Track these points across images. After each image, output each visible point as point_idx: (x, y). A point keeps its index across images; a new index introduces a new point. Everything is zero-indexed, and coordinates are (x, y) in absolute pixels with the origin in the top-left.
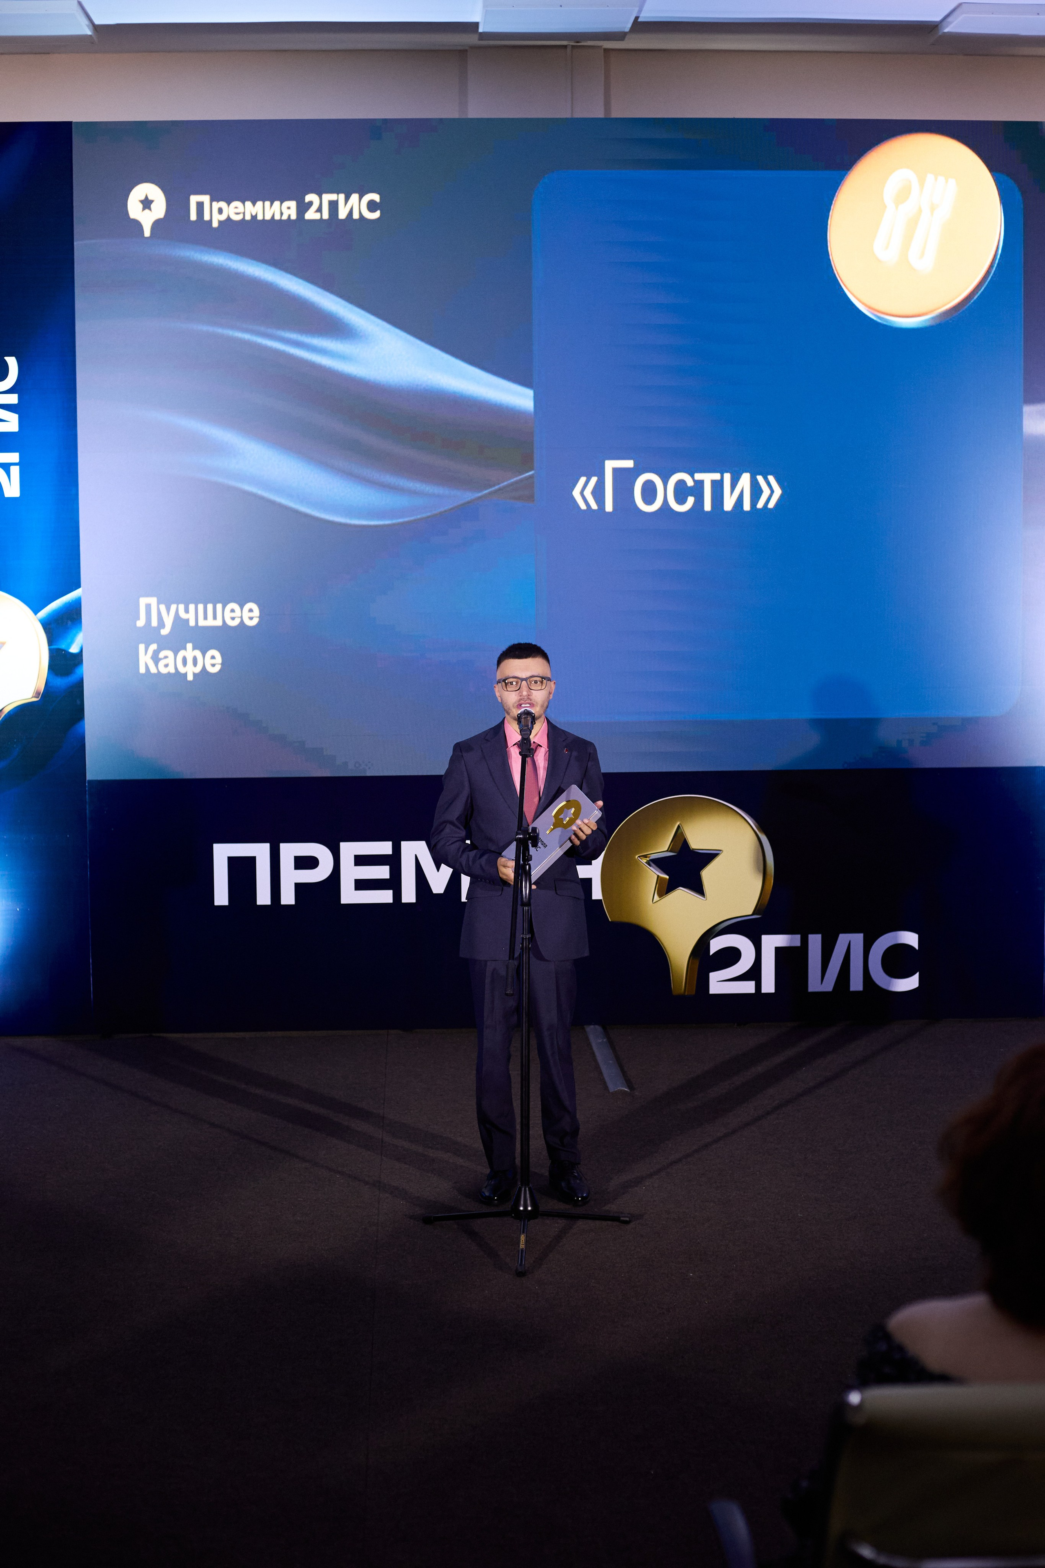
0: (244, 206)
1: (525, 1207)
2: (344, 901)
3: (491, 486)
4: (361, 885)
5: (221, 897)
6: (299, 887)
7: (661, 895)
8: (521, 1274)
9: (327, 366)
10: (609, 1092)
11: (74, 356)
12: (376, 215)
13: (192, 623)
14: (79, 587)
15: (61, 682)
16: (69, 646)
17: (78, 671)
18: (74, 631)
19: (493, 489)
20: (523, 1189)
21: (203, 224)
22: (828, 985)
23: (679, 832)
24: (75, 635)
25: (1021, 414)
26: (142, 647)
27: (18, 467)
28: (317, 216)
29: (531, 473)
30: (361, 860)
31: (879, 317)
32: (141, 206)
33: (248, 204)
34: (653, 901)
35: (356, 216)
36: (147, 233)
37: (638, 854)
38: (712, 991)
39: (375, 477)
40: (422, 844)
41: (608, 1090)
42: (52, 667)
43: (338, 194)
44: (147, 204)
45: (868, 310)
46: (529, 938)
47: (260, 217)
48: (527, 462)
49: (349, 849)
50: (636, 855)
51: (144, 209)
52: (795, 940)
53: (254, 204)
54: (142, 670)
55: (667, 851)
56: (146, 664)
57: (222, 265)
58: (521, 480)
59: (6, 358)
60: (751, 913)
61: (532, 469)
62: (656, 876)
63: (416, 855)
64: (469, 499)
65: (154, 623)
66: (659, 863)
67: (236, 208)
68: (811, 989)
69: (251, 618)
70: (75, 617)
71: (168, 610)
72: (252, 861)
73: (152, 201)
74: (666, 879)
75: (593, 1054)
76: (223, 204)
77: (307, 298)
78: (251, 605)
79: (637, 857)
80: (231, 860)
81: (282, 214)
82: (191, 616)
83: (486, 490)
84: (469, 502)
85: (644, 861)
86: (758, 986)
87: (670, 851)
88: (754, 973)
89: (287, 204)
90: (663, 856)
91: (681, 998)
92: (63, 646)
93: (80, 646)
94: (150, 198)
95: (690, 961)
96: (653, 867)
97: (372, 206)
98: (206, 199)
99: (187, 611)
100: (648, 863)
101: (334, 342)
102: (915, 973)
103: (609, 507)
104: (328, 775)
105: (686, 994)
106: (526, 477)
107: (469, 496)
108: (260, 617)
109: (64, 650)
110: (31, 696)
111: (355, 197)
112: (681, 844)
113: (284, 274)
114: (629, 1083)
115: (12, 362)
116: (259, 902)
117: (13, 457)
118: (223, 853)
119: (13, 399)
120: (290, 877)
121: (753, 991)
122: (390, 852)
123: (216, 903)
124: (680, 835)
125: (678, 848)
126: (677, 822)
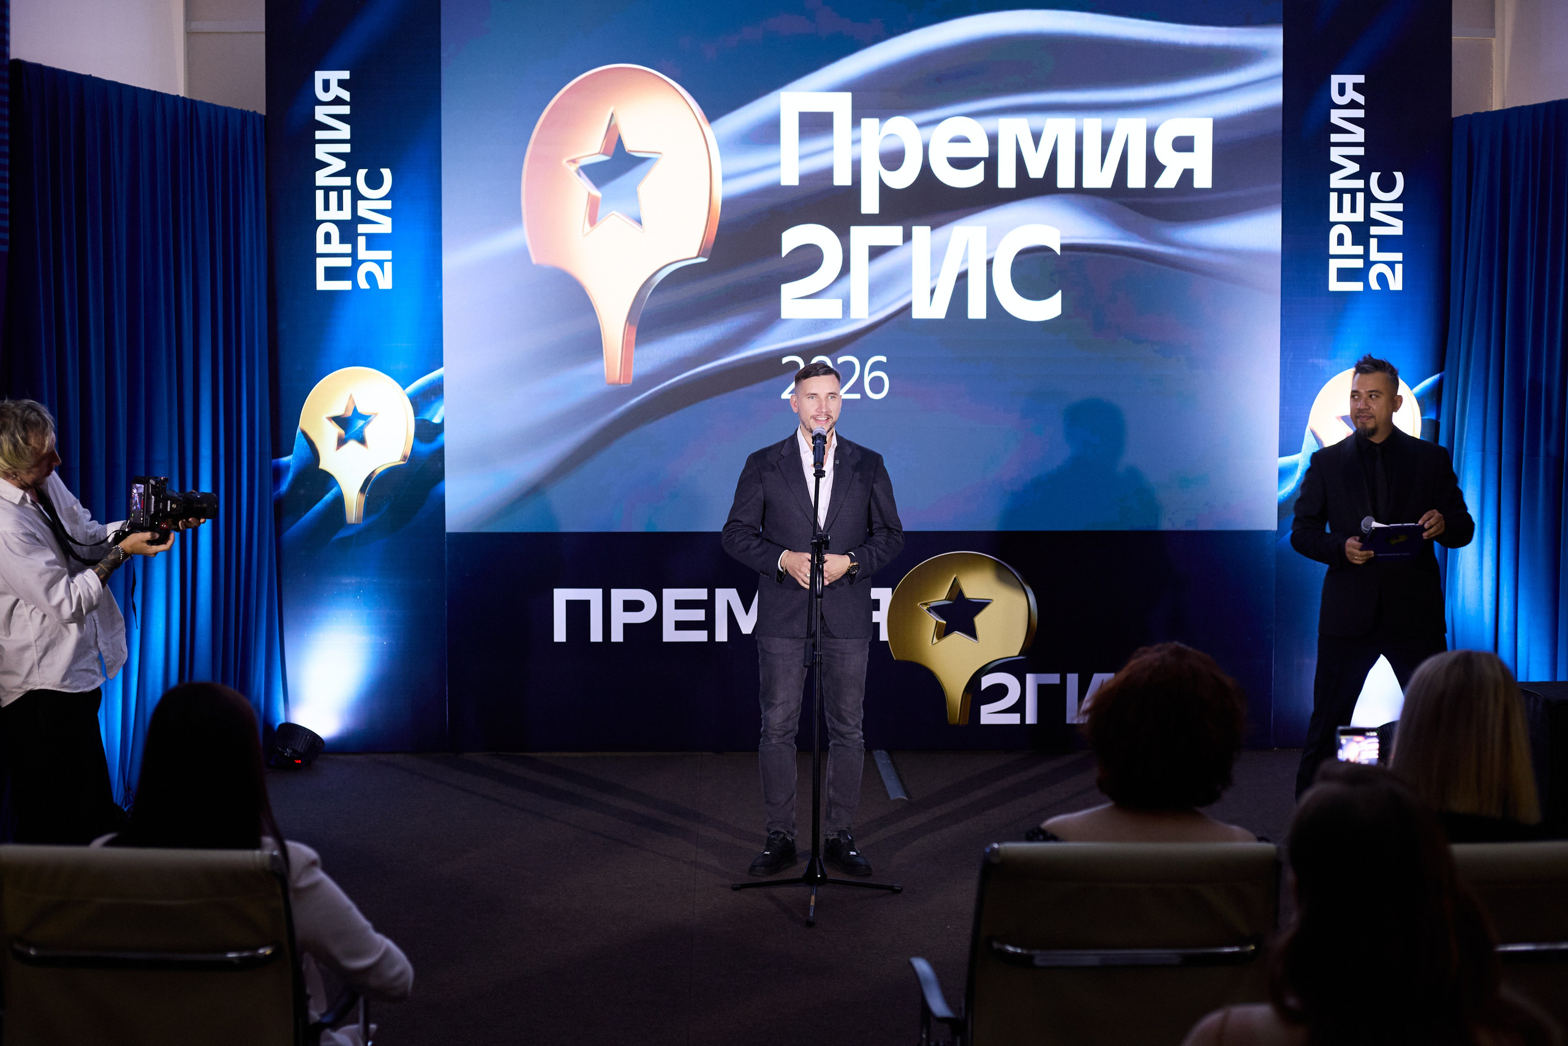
2: (665, 639)
4: (680, 626)
5: (560, 634)
6: (627, 627)
7: (939, 638)
8: (811, 925)
10: (890, 801)
11: (440, 168)
14: (441, 365)
15: (425, 448)
16: (433, 416)
17: (440, 439)
18: (436, 405)
23: (955, 584)
24: (438, 409)
27: (391, 263)
30: (680, 605)
34: (932, 644)
37: (921, 602)
38: (982, 722)
40: (734, 591)
41: (890, 799)
42: (417, 435)
49: (670, 595)
52: (1054, 679)
55: (945, 599)
59: (382, 170)
60: (1017, 654)
62: (935, 621)
63: (728, 601)
66: (938, 610)
68: (1069, 721)
70: (438, 391)
72: (587, 604)
74: (942, 624)
75: (879, 772)
79: (919, 604)
80: (569, 603)
85: (925, 608)
86: (1023, 718)
87: (948, 600)
88: (1019, 707)
90: (941, 604)
91: (956, 727)
92: (427, 417)
93: (442, 417)
95: (964, 696)
96: (932, 614)
100: (928, 610)
105: (960, 724)
109: (427, 420)
110: (399, 460)
112: (957, 593)
114: (907, 793)
115: (386, 173)
116: (592, 640)
117: (387, 255)
118: (562, 596)
119: (387, 205)
120: (620, 618)
121: (1018, 722)
122: (706, 598)
123: (556, 640)
124: (955, 587)
125: (954, 597)
126: (953, 575)
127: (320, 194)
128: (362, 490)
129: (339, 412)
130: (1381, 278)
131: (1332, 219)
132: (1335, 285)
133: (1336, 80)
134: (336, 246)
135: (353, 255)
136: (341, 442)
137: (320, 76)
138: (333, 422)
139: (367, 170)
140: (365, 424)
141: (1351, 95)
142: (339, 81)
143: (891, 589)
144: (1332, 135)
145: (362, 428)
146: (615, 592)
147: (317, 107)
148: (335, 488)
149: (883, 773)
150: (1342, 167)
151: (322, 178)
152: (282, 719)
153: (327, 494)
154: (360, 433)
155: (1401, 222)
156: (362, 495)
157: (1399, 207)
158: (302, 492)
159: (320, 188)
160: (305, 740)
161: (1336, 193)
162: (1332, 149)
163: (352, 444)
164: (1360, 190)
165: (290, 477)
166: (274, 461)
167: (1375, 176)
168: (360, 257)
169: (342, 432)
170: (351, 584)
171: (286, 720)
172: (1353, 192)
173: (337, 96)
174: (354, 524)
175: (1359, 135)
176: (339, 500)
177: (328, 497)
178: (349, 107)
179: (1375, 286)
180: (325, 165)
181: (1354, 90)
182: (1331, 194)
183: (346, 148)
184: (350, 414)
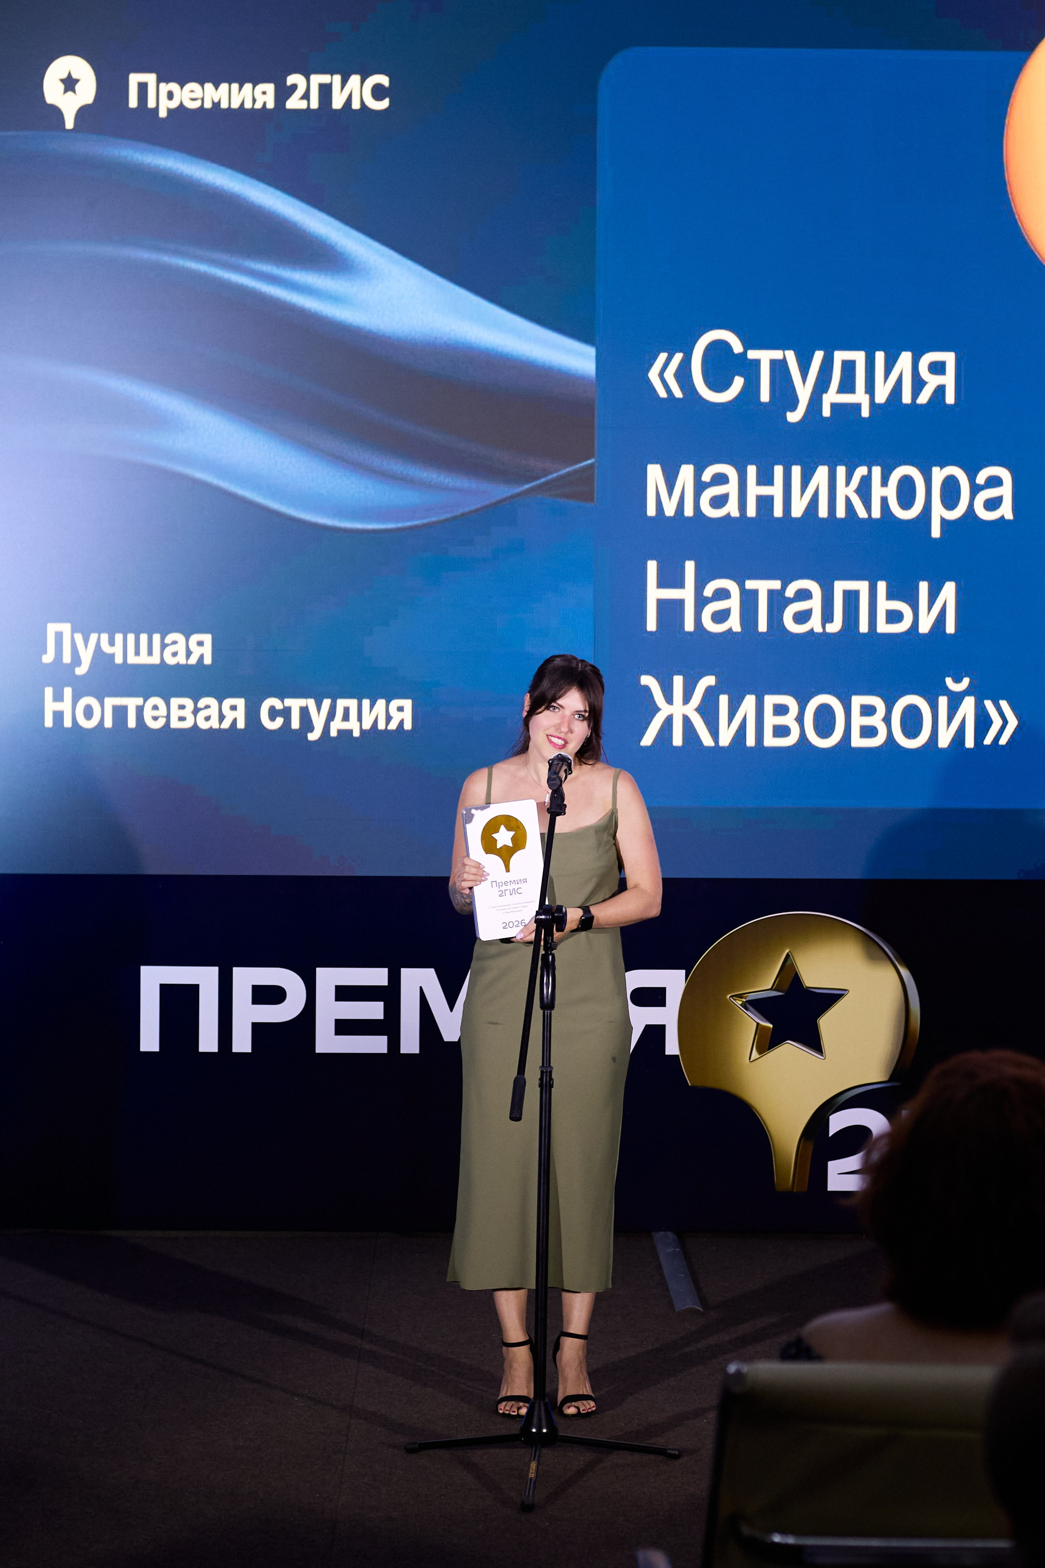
0: (203, 89)
1: (539, 1429)
2: (319, 1049)
3: (535, 479)
4: (344, 1027)
5: (150, 1039)
6: (258, 1028)
7: (762, 1051)
8: (527, 1509)
9: (313, 311)
10: (674, 1311)
12: (384, 104)
13: (119, 660)
19: (539, 482)
21: (146, 113)
23: (788, 963)
28: (303, 105)
29: (589, 462)
30: (344, 993)
32: (62, 87)
33: (209, 86)
34: (750, 1059)
35: (356, 105)
36: (69, 124)
37: (730, 994)
38: (830, 1188)
39: (374, 464)
40: (431, 972)
41: (674, 1309)
43: (332, 75)
44: (70, 84)
47: (224, 105)
48: (585, 446)
49: (328, 978)
50: (728, 994)
51: (66, 91)
53: (217, 89)
54: (51, 722)
55: (771, 989)
57: (170, 169)
58: (576, 472)
60: (887, 1079)
61: (591, 456)
62: (755, 1024)
63: (421, 988)
64: (504, 496)
65: (67, 658)
66: (760, 1006)
67: (192, 91)
69: (201, 654)
71: (86, 641)
72: (192, 991)
73: (77, 81)
74: (769, 1028)
75: (659, 1267)
76: (174, 87)
77: (287, 216)
78: (200, 636)
79: (728, 996)
80: (165, 989)
81: (254, 100)
82: (117, 651)
83: (528, 483)
84: (504, 500)
85: (739, 1002)
87: (774, 990)
89: (261, 87)
90: (765, 996)
91: (788, 1194)
94: (74, 76)
95: (802, 1144)
96: (751, 1012)
97: (378, 92)
98: (150, 79)
99: (112, 643)
100: (744, 1005)
101: (323, 277)
104: (302, 873)
105: (795, 1190)
106: (582, 467)
107: (503, 491)
111: (355, 79)
112: (791, 979)
113: (255, 183)
114: (703, 1301)
116: (202, 1048)
118: (153, 978)
120: (246, 1014)
122: (385, 983)
123: (143, 1049)
124: (789, 968)
125: (786, 986)
126: (785, 949)
143: (684, 971)
146: (238, 973)
149: (667, 1270)
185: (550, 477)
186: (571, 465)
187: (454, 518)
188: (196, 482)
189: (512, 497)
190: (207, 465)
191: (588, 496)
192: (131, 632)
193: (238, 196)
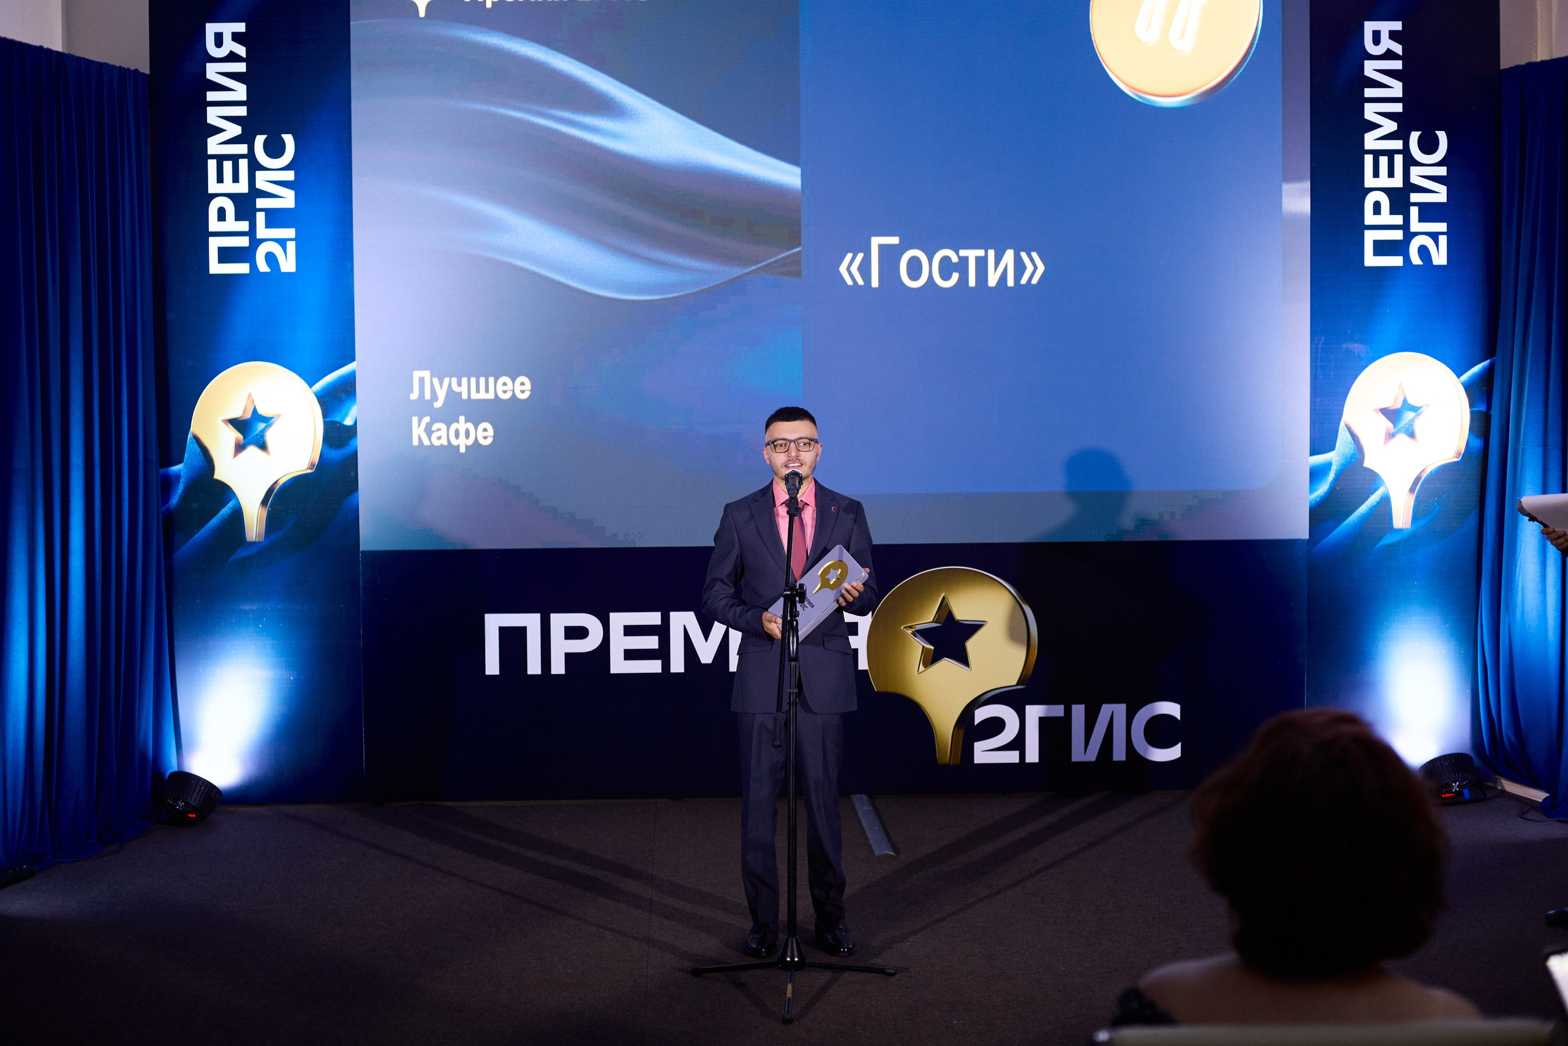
1: (792, 958)
2: (613, 671)
3: (758, 262)
4: (630, 655)
5: (492, 666)
6: (569, 657)
7: (926, 666)
8: (787, 1021)
9: (598, 145)
10: (875, 856)
11: (350, 133)
13: (465, 396)
14: (353, 359)
15: (335, 454)
16: (344, 418)
17: (352, 443)
18: (348, 404)
19: (762, 264)
20: (790, 940)
21: (476, 5)
22: (1092, 755)
23: (944, 603)
24: (349, 408)
25: (1281, 191)
26: (415, 420)
27: (294, 242)
29: (798, 249)
30: (630, 631)
31: (1140, 97)
34: (918, 672)
36: (422, 14)
37: (904, 625)
38: (976, 761)
39: (645, 253)
40: (691, 615)
41: (874, 854)
42: (327, 439)
45: (1130, 91)
46: (796, 692)
48: (795, 238)
49: (619, 620)
50: (900, 626)
52: (1058, 711)
54: (415, 442)
55: (932, 622)
56: (419, 436)
57: (494, 44)
58: (787, 257)
59: (283, 136)
60: (1015, 684)
61: (799, 245)
62: (921, 646)
63: (684, 626)
64: (738, 275)
65: (428, 396)
66: (924, 634)
68: (1075, 759)
69: (523, 392)
70: (349, 389)
71: (441, 383)
72: (522, 631)
74: (931, 649)
75: (859, 821)
77: (579, 76)
78: (522, 379)
79: (902, 627)
80: (503, 631)
82: (463, 390)
83: (754, 265)
84: (737, 278)
86: (1022, 756)
87: (936, 622)
88: (1018, 743)
90: (928, 627)
91: (946, 767)
92: (338, 419)
93: (355, 418)
95: (955, 731)
96: (918, 638)
99: (459, 384)
100: (914, 634)
101: (605, 119)
102: (1178, 743)
103: (875, 283)
104: (599, 546)
105: (951, 763)
106: (793, 254)
107: (737, 271)
108: (531, 391)
109: (339, 423)
110: (306, 468)
112: (946, 615)
113: (556, 54)
114: (894, 848)
115: (289, 139)
116: (530, 672)
117: (289, 233)
118: (494, 623)
119: (290, 176)
120: (561, 647)
121: (1017, 761)
122: (659, 623)
123: (487, 673)
124: (944, 607)
125: (943, 619)
126: (941, 593)
127: (212, 164)
128: (264, 503)
129: (237, 413)
130: (1423, 251)
131: (1367, 185)
132: (1371, 260)
133: (1369, 27)
134: (231, 223)
135: (251, 233)
136: (240, 448)
137: (211, 29)
138: (229, 424)
139: (266, 136)
140: (266, 427)
141: (1387, 44)
142: (233, 34)
144: (1366, 90)
145: (263, 431)
146: (554, 618)
147: (208, 65)
148: (233, 501)
149: (865, 824)
150: (1377, 126)
151: (214, 145)
152: (174, 767)
153: (223, 507)
154: (260, 438)
155: (1445, 188)
156: (264, 509)
157: (1442, 171)
158: (195, 506)
159: (213, 157)
160: (199, 791)
161: (1371, 156)
162: (1366, 104)
163: (252, 450)
164: (1398, 152)
165: (181, 488)
166: (162, 470)
167: (1415, 136)
168: (258, 237)
169: (240, 436)
170: (252, 611)
171: (178, 769)
172: (1390, 154)
173: (231, 52)
174: (253, 543)
175: (1396, 89)
176: (238, 514)
177: (225, 511)
178: (245, 64)
179: (1416, 260)
180: (218, 130)
181: (1390, 38)
182: (1366, 156)
183: (242, 111)
184: (248, 416)
185: (770, 261)
186: (786, 252)
187: (702, 291)
188: (517, 268)
189: (744, 275)
190: (525, 256)
191: (798, 274)
192: (473, 376)
193: (544, 63)
